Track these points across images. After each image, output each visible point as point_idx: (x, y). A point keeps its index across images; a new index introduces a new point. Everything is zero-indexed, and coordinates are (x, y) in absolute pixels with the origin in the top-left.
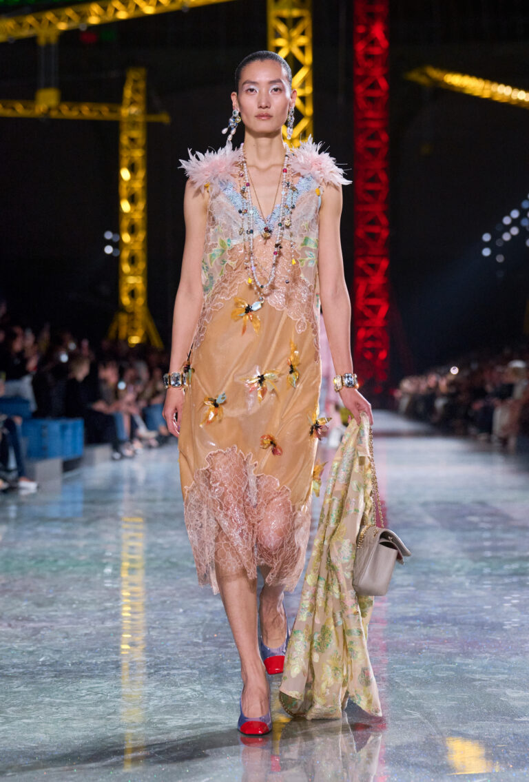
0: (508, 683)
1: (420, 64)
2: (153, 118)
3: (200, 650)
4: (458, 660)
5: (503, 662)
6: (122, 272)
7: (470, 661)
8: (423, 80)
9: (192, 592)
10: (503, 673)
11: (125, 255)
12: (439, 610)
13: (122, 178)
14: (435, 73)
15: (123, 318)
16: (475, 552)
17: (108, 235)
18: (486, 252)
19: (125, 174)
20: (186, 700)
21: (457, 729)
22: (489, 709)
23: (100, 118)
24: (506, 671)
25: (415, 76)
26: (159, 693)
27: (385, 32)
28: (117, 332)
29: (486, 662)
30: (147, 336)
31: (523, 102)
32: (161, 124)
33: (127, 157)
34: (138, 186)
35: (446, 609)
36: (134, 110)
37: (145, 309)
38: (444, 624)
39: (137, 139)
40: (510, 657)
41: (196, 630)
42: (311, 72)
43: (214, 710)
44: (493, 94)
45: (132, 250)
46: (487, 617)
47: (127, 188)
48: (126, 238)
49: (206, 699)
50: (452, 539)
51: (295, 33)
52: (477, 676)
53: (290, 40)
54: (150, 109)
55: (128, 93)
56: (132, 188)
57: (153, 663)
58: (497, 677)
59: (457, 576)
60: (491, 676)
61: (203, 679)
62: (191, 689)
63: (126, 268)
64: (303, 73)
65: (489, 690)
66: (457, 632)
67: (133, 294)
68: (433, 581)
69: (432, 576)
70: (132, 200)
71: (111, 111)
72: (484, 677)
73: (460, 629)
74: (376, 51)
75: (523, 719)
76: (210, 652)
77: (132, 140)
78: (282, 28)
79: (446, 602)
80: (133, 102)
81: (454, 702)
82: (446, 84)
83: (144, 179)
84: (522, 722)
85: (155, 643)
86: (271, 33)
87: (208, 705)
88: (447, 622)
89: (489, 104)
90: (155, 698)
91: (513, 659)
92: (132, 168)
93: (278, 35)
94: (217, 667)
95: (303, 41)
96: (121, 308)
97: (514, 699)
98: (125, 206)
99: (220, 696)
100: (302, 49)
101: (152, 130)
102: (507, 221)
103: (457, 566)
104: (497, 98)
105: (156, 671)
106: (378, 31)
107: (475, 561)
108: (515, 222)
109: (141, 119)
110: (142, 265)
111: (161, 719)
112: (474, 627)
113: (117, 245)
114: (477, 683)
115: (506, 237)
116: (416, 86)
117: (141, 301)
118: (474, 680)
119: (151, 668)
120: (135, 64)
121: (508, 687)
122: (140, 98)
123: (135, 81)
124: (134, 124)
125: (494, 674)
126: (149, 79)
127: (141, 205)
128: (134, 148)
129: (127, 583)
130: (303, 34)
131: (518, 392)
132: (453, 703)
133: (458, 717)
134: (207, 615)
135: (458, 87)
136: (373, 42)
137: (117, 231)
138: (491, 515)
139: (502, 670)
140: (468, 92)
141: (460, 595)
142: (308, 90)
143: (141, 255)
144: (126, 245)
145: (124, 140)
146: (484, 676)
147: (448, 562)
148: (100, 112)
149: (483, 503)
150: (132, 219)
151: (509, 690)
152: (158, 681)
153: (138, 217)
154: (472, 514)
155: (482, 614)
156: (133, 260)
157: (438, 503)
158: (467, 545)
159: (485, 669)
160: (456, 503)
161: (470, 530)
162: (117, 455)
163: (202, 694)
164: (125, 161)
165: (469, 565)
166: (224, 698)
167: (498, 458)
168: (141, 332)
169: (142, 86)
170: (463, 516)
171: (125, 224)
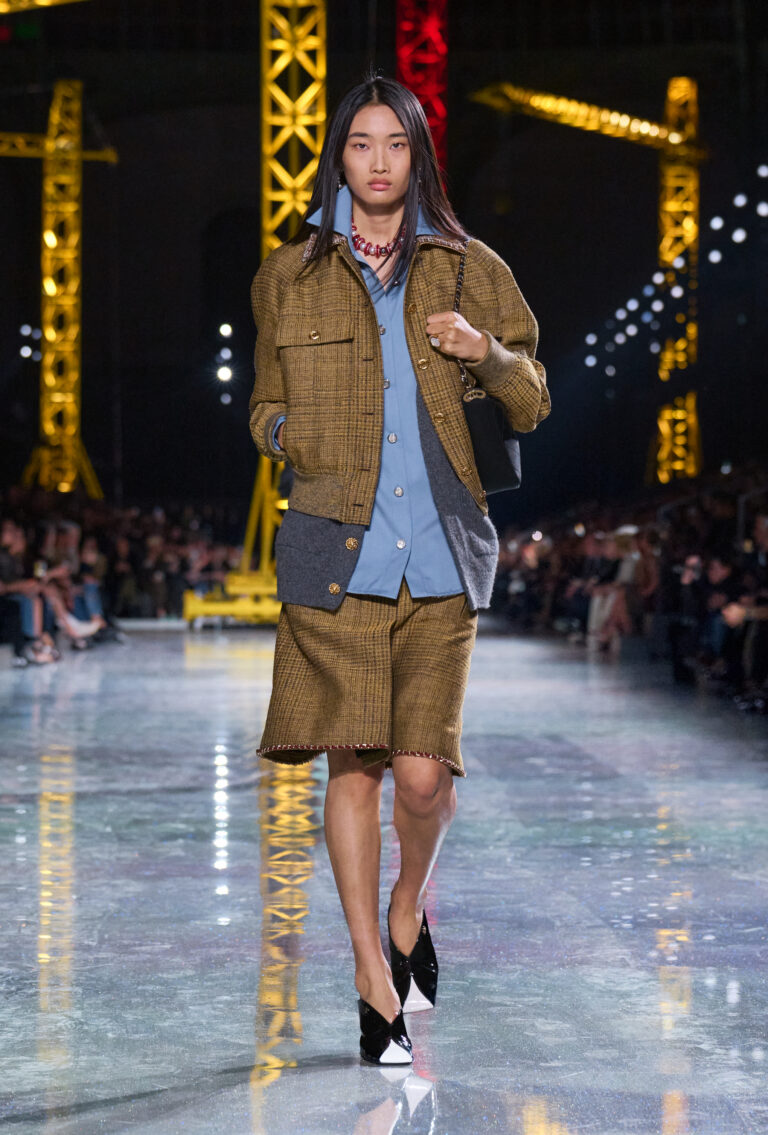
0: (542, 1011)
1: (495, 79)
2: (92, 156)
3: (91, 957)
4: (473, 974)
5: (539, 977)
6: (45, 386)
7: (491, 976)
8: (498, 103)
9: (97, 870)
10: (537, 995)
11: (49, 359)
12: (460, 898)
13: (46, 245)
14: (516, 94)
15: (46, 455)
16: (527, 812)
17: (26, 330)
18: (591, 361)
19: (50, 239)
20: (56, 1033)
21: (452, 1079)
22: (504, 1049)
23: (13, 153)
24: (542, 991)
25: (485, 97)
26: (17, 1023)
27: (441, 31)
28: (36, 476)
29: (514, 977)
30: (80, 483)
31: (647, 137)
32: (104, 164)
33: (53, 212)
34: (69, 256)
35: (469, 897)
36: (63, 143)
37: (77, 442)
38: (464, 920)
39: (69, 186)
40: (550, 970)
41: (90, 927)
42: (325, 88)
43: (94, 1048)
44: (602, 125)
45: (58, 353)
46: (530, 910)
47: (53, 259)
48: (51, 334)
49: (86, 1032)
50: (500, 790)
51: (301, 31)
52: (496, 999)
53: (294, 42)
54: (88, 142)
55: (55, 117)
56: (59, 259)
57: (17, 977)
58: (526, 1000)
59: (496, 847)
60: (517, 999)
61: (88, 1002)
62: (66, 1016)
63: (50, 379)
64: (313, 91)
65: (510, 1020)
66: (479, 932)
67: (60, 419)
68: (458, 855)
69: (458, 847)
70: (61, 277)
71: (29, 144)
72: (507, 1000)
73: (485, 927)
74: (430, 59)
75: (553, 1064)
76: (106, 960)
77: (61, 188)
78: (282, 24)
79: (470, 887)
80: (62, 132)
81: (454, 1038)
82: (533, 109)
83: (77, 247)
84: (549, 1068)
85: (26, 947)
86: (265, 30)
87: (87, 1041)
88: (469, 917)
89: (597, 140)
90: (10, 1029)
91: (556, 973)
92: (61, 231)
93: (276, 34)
94: (112, 983)
95: (313, 42)
96: (42, 440)
97: (546, 1033)
98: (50, 287)
99: (108, 1027)
100: (312, 54)
101: (91, 174)
102: (621, 315)
103: (500, 832)
104: (608, 131)
105: (18, 989)
106: (432, 29)
107: (527, 825)
108: (633, 318)
109: (73, 157)
110: (74, 376)
111: (13, 1062)
112: (506, 925)
113: (38, 345)
114: (494, 1010)
115: (620, 339)
116: (488, 112)
117: (71, 429)
118: (492, 1005)
119: (11, 984)
120: (67, 73)
121: (540, 1015)
122: (73, 125)
123: (67, 100)
124: (64, 164)
125: (523, 996)
126: (87, 96)
127: (73, 286)
128: (64, 200)
129: (47, 856)
130: (313, 32)
131: (626, 573)
132: (453, 1040)
133: (457, 1060)
134: (112, 904)
135: (551, 114)
136: (425, 46)
137: (37, 324)
138: (563, 755)
139: (536, 990)
140: (565, 120)
141: (495, 877)
142: (321, 117)
143: (72, 361)
144: (51, 344)
145: (50, 189)
146: (508, 998)
147: (487, 826)
148: (14, 146)
149: (555, 738)
150: (59, 306)
151: (540, 1020)
152: (19, 1003)
153: (69, 303)
154: (536, 754)
155: (522, 905)
156: (60, 369)
157: (488, 737)
158: (519, 801)
159: (511, 989)
160: (516, 738)
161: (528, 778)
162: (21, 661)
163: (81, 1023)
164: (50, 220)
165: (518, 829)
166: (113, 1030)
167: (594, 670)
168: (71, 476)
169: (76, 107)
170: (522, 757)
171: (49, 313)
